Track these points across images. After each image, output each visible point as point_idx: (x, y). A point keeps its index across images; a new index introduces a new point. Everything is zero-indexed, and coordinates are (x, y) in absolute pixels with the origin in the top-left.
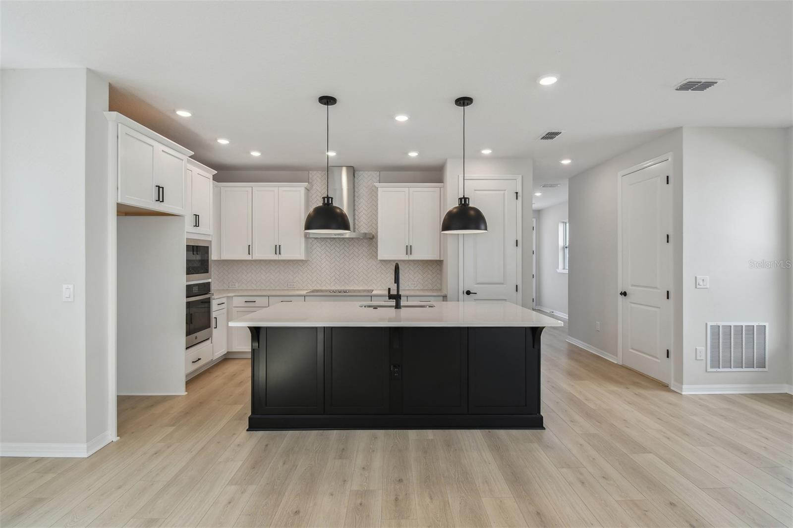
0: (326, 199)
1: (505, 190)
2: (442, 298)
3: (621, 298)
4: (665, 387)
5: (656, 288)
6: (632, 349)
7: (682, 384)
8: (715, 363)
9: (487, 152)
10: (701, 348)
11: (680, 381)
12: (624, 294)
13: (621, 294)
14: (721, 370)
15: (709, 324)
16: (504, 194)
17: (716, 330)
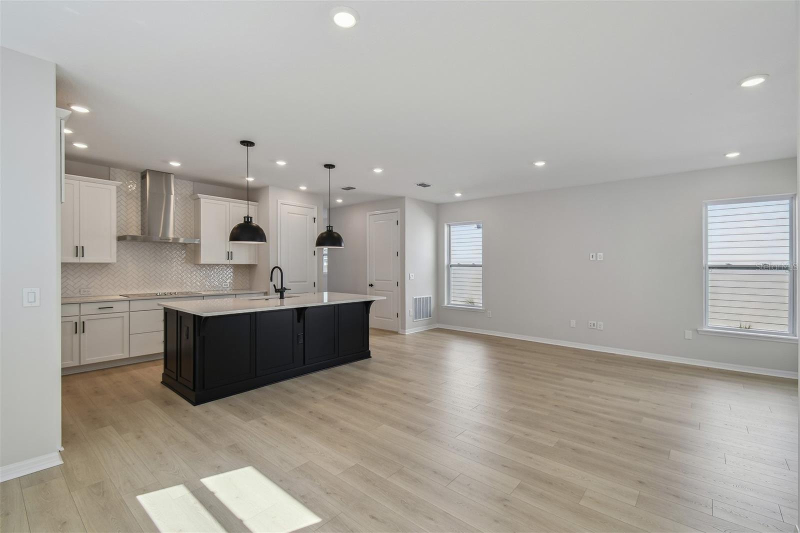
0: (246, 218)
1: (307, 215)
2: (263, 294)
3: (369, 288)
4: (396, 333)
5: (391, 281)
6: (376, 317)
7: (405, 329)
8: (416, 318)
9: (303, 188)
10: (411, 310)
11: (404, 328)
12: (371, 285)
13: (370, 285)
14: (418, 320)
15: (414, 298)
16: (307, 218)
17: (416, 299)
